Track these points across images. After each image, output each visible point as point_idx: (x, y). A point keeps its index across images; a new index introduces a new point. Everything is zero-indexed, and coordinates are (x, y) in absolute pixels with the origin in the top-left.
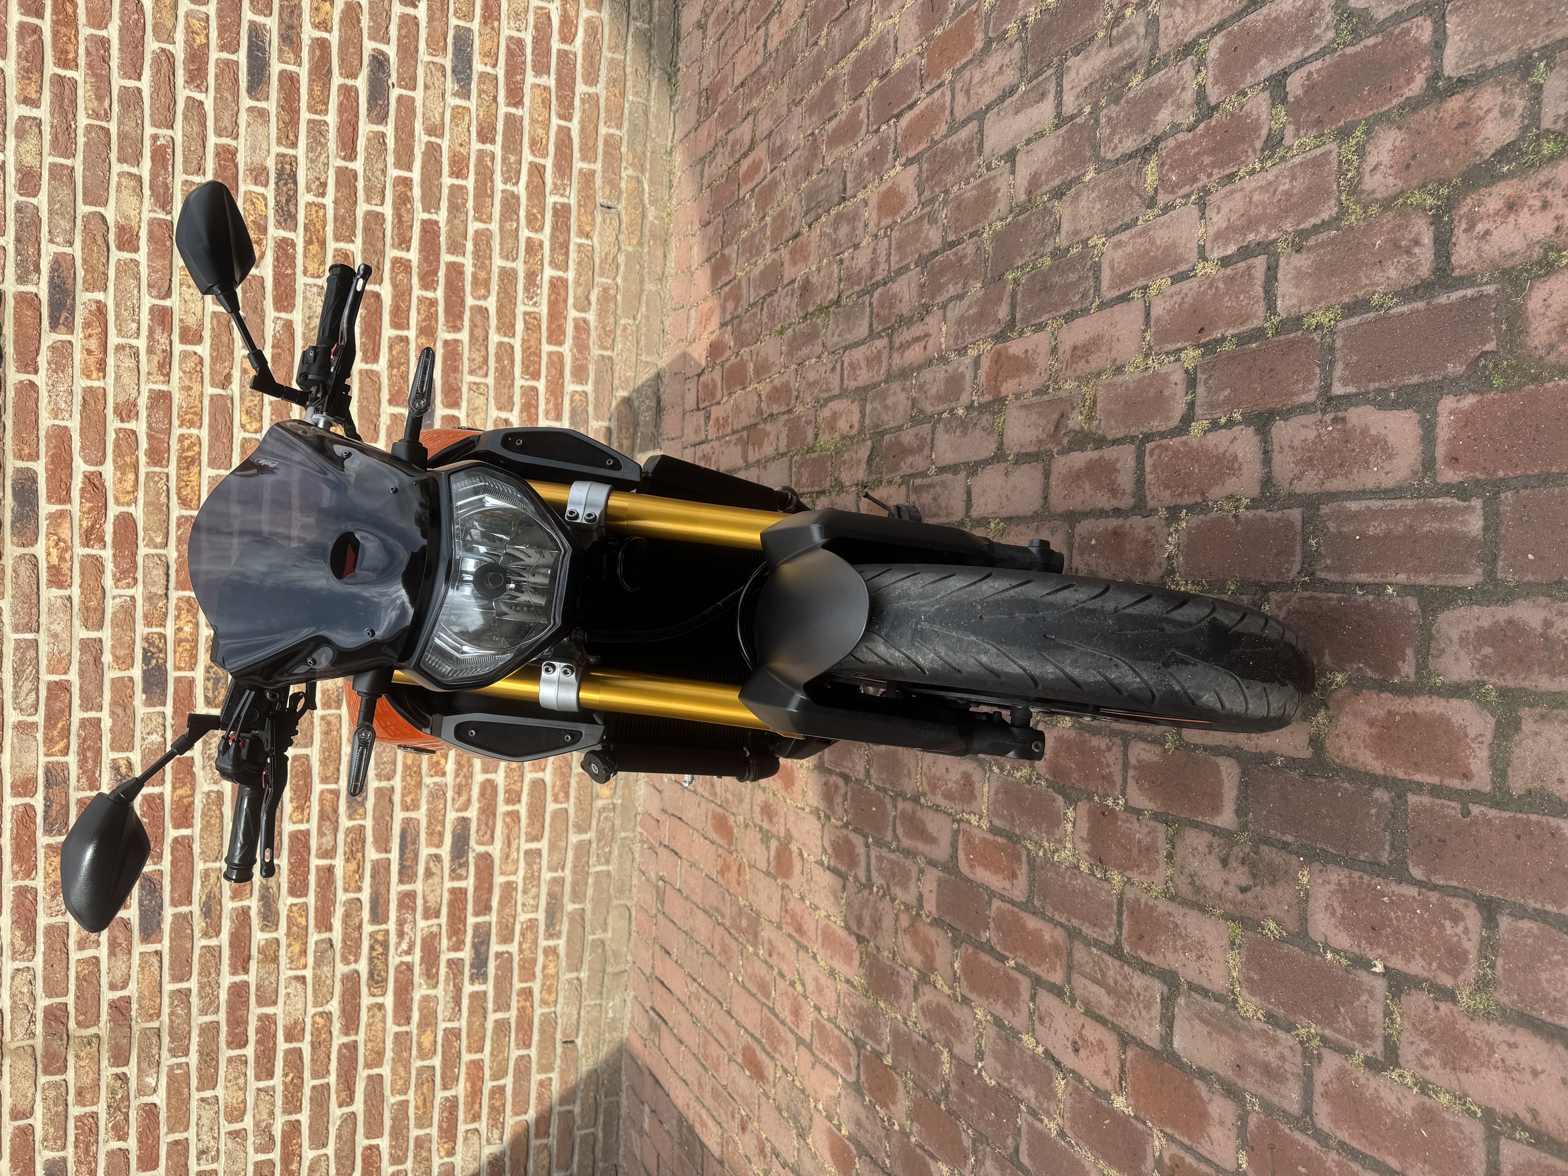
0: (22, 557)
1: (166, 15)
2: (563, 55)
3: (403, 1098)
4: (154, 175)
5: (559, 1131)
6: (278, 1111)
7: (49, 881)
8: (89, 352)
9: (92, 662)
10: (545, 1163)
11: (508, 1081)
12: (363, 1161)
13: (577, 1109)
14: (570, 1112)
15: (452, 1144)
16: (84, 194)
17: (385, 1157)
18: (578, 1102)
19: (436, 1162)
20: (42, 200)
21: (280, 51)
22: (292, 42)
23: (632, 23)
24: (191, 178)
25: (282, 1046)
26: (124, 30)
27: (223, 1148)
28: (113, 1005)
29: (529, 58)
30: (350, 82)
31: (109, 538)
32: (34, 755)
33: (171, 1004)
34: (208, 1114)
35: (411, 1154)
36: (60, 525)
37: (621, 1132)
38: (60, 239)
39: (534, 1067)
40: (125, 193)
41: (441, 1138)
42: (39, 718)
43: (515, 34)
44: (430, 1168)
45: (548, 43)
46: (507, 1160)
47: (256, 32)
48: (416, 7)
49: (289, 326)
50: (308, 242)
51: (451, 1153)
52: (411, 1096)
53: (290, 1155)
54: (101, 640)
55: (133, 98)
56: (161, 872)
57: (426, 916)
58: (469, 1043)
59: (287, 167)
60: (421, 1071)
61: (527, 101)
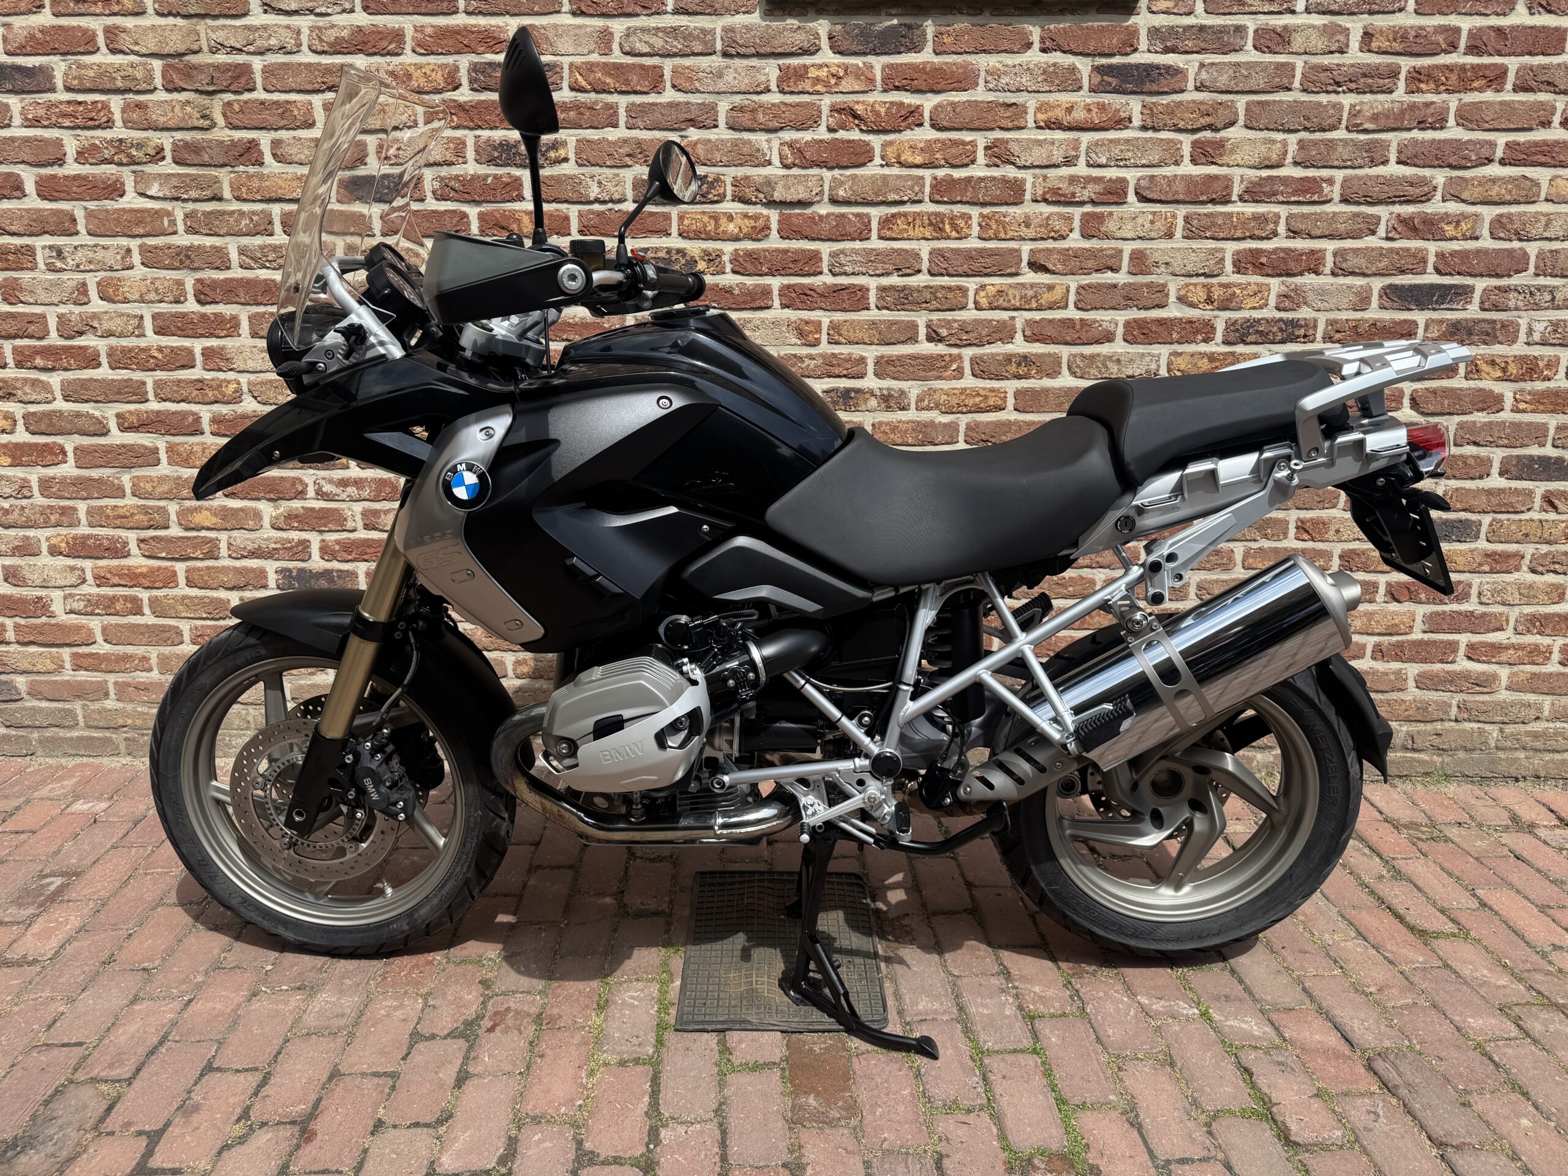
0: (817, 36)
1: (1476, 193)
2: (1453, 646)
3: (128, 491)
4: (1285, 181)
5: (80, 683)
6: (113, 341)
7: (412, 69)
8: (1070, 110)
9: (686, 116)
10: (39, 667)
11: (148, 618)
12: (46, 445)
13: (110, 704)
14: (107, 695)
15: (65, 550)
16: (1259, 103)
17: (50, 472)
18: (120, 705)
19: (41, 535)
20: (1250, 55)
21: (1442, 321)
22: (1453, 334)
23: (1496, 727)
24: (1283, 221)
25: (198, 346)
26: (1458, 145)
27: (65, 276)
28: (253, 145)
29: (1447, 608)
30: (1406, 402)
31: (842, 134)
32: (571, 50)
33: (254, 213)
34: (111, 258)
35: (53, 502)
36: (858, 77)
37: (78, 760)
38: (1204, 75)
39: (166, 650)
40: (1263, 149)
41: (75, 538)
42: (617, 57)
43: (1474, 592)
44: (34, 526)
45: (1465, 631)
46: (44, 619)
47: (1464, 292)
48: (1501, 474)
49: (1109, 338)
50: (1212, 357)
51: (54, 551)
52: (130, 501)
53: (55, 359)
54: (716, 126)
55: (1377, 156)
56: (422, 200)
57: (365, 513)
58: (199, 569)
59: (1302, 332)
60: (163, 511)
61: (1394, 607)
